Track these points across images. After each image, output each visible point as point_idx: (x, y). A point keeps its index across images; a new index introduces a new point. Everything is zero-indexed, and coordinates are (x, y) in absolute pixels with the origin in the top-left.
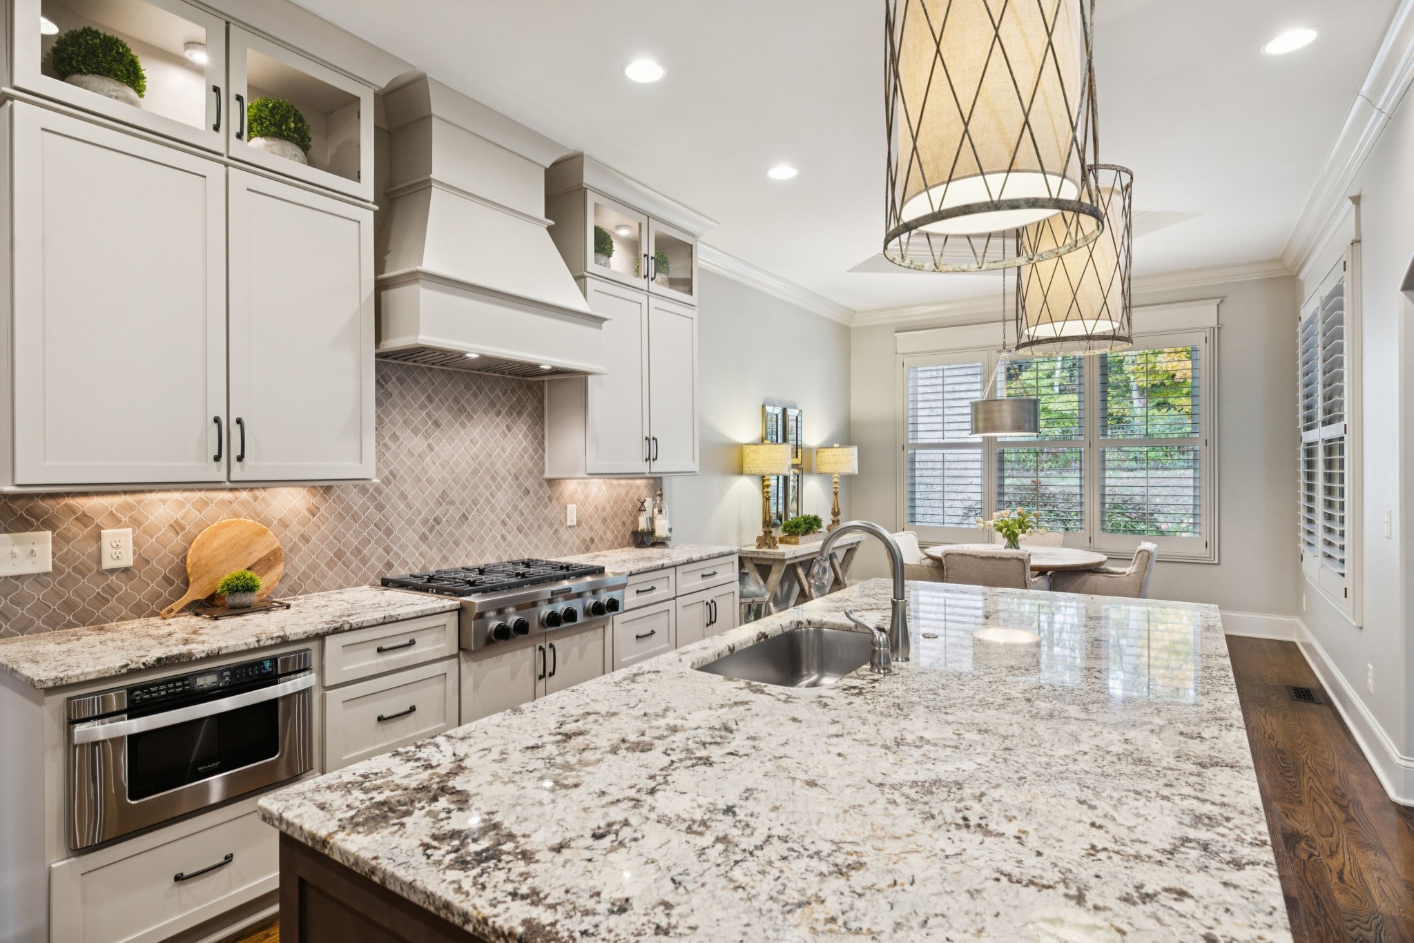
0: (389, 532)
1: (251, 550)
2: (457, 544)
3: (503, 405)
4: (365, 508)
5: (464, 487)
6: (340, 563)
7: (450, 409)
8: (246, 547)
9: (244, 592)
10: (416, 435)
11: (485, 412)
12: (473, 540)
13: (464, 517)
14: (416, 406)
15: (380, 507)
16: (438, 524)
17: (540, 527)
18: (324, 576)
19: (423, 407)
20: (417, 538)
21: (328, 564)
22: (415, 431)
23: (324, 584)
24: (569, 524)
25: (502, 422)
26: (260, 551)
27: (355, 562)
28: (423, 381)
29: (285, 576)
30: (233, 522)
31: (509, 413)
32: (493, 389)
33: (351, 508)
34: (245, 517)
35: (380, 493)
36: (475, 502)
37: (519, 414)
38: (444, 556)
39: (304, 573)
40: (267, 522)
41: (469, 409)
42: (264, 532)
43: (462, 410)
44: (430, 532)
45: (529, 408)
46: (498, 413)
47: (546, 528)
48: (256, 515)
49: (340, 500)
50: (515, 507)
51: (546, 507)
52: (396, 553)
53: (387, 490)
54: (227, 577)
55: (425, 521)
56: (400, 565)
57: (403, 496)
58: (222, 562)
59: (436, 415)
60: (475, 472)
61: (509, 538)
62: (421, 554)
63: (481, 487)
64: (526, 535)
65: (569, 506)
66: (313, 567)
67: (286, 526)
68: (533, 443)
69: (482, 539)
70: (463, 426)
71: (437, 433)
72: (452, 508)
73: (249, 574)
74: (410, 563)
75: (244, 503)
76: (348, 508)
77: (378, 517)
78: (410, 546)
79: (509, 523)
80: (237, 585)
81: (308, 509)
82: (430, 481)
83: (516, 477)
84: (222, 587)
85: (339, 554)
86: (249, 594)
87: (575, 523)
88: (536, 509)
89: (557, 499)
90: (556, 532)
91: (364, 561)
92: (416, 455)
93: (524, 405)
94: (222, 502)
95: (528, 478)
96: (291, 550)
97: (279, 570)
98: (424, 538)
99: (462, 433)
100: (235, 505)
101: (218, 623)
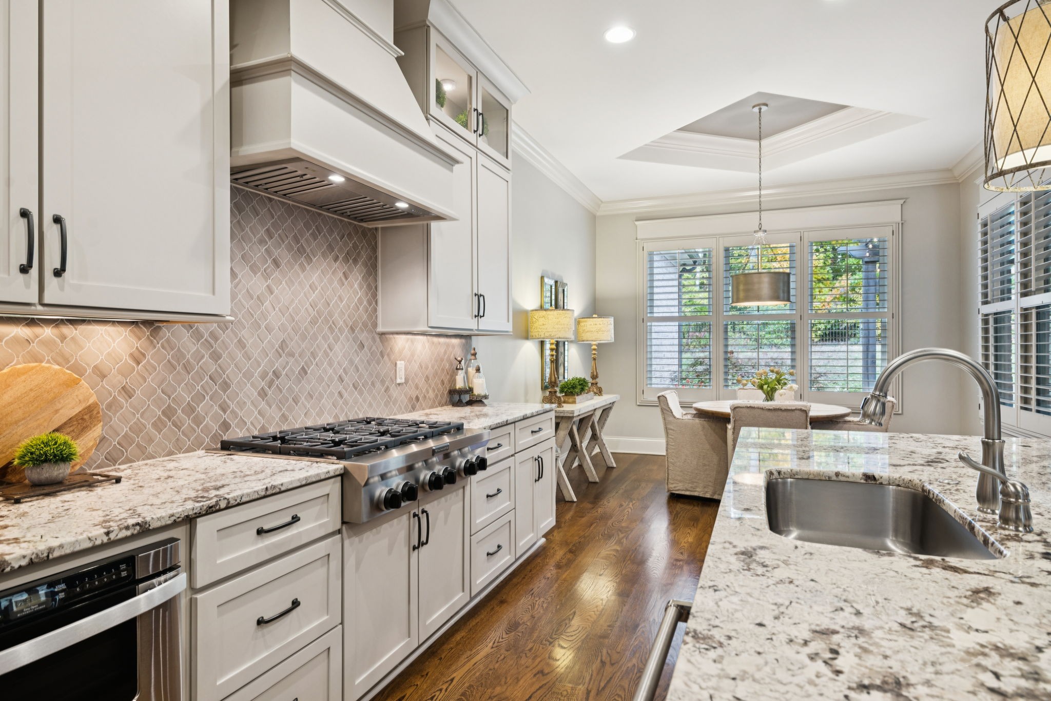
0: (226, 386)
1: (59, 406)
2: (296, 401)
3: (341, 250)
4: (199, 357)
5: (303, 338)
6: (170, 424)
7: (290, 248)
8: (52, 401)
9: (56, 462)
10: (255, 274)
11: (324, 255)
12: (312, 397)
13: (304, 371)
14: (255, 240)
15: (216, 357)
16: (278, 378)
17: (373, 384)
18: (151, 440)
19: (262, 242)
20: (256, 394)
21: (155, 425)
22: (254, 269)
23: (150, 449)
24: (399, 381)
25: (339, 268)
26: (70, 408)
27: (188, 422)
28: (263, 211)
29: (103, 439)
30: (33, 368)
31: (346, 260)
32: (331, 232)
33: (184, 356)
34: (48, 362)
35: (216, 339)
36: (314, 355)
37: (355, 261)
38: (283, 415)
39: (126, 436)
40: (78, 370)
41: (308, 250)
42: (76, 382)
43: (301, 251)
44: (269, 387)
45: (364, 255)
46: (336, 259)
47: (378, 385)
48: (63, 360)
49: (169, 345)
50: (351, 362)
51: (378, 363)
52: (233, 412)
53: (223, 337)
54: (26, 442)
55: (264, 376)
56: (237, 425)
57: (241, 344)
58: (16, 423)
59: (276, 253)
60: (314, 322)
61: (346, 395)
62: (259, 413)
63: (320, 338)
64: (361, 393)
65: (398, 363)
66: (138, 429)
67: (103, 376)
68: (367, 294)
69: (321, 396)
70: (303, 268)
71: (277, 274)
72: (292, 360)
73: (62, 437)
74: (249, 424)
75: (46, 343)
76: (179, 356)
77: (213, 368)
78: (249, 404)
79: (346, 379)
80: (45, 454)
81: (132, 355)
82: (269, 329)
83: (352, 329)
84: (22, 457)
85: (169, 413)
86: (62, 465)
87: (403, 381)
88: (370, 365)
89: (388, 355)
90: (387, 390)
91: (198, 421)
92: (255, 297)
93: (359, 252)
94: (16, 340)
95: (363, 332)
96: (109, 406)
97: (97, 431)
98: (263, 394)
99: (302, 276)
100: (34, 345)
101: (23, 507)
